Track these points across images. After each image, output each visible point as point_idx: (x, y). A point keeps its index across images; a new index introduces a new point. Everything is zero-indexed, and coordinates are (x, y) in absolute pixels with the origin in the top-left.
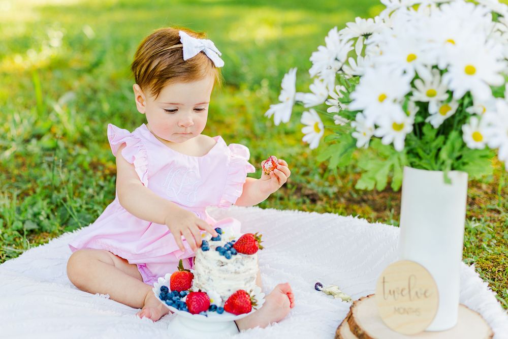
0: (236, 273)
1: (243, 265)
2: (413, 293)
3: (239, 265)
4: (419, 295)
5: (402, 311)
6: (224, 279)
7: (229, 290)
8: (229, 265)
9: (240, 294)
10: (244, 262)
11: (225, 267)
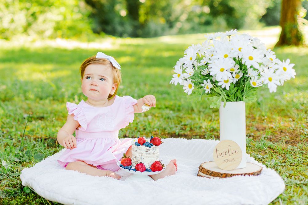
0: (153, 154)
1: (156, 150)
2: (230, 153)
3: (154, 150)
4: (233, 153)
5: (226, 161)
6: (149, 157)
7: (151, 162)
8: (151, 150)
9: (156, 163)
10: (156, 149)
11: (149, 152)
